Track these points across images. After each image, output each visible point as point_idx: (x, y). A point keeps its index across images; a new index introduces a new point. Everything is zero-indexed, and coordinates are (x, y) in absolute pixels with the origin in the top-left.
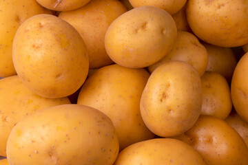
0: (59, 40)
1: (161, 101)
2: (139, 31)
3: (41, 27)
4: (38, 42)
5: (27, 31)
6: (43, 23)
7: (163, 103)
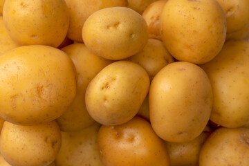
2: (111, 28)
7: (103, 91)
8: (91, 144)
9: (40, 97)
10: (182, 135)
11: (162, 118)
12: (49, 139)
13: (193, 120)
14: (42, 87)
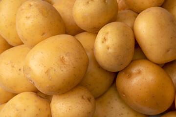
0: (41, 12)
1: (103, 42)
2: (90, 2)
3: (31, 6)
4: (29, 15)
5: (22, 10)
6: (32, 4)
7: (104, 43)
8: (116, 100)
9: (64, 64)
10: (170, 52)
11: (151, 45)
12: (84, 97)
13: (172, 38)
14: (63, 57)
